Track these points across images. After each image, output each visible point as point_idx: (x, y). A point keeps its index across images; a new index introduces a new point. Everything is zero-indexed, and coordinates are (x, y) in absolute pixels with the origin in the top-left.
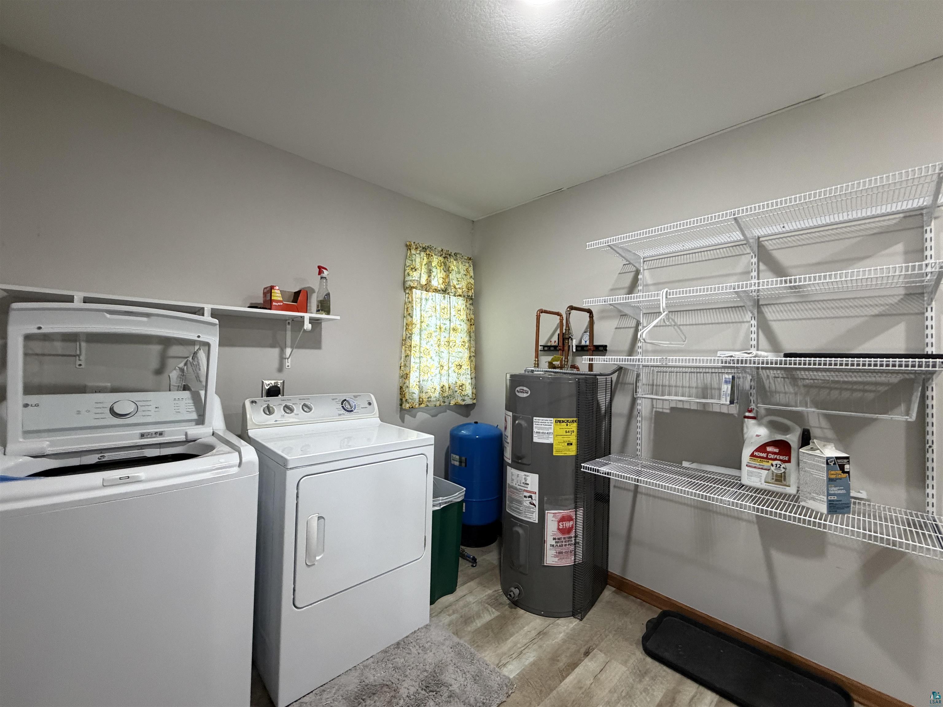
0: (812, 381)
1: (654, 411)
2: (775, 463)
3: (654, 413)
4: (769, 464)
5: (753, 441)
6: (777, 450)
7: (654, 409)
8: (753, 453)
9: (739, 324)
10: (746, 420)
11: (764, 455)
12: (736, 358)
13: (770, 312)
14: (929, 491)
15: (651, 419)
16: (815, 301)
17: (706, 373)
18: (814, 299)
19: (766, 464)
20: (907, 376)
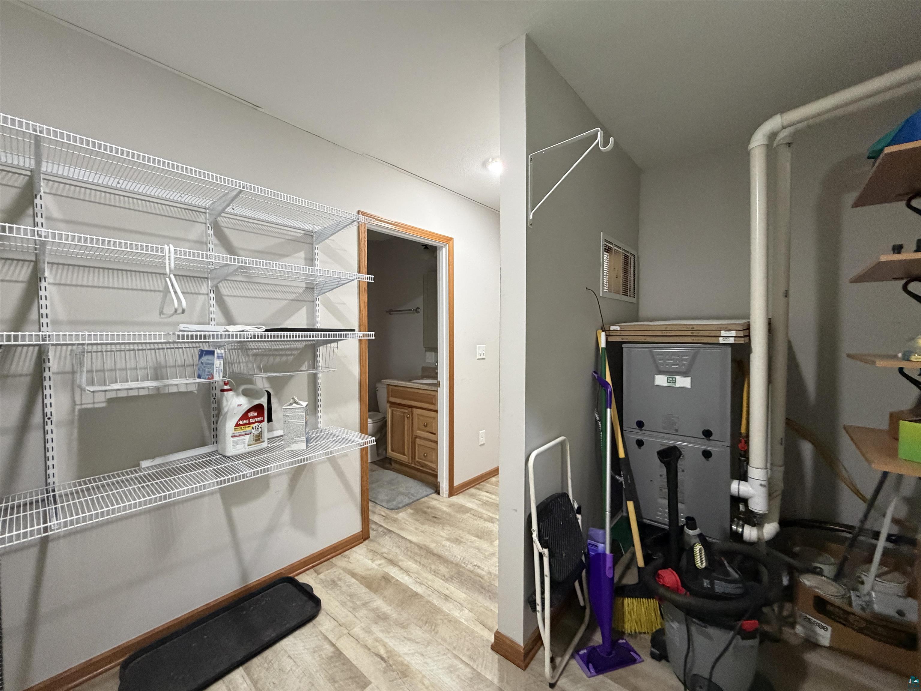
0: (257, 350)
1: (77, 410)
2: (254, 425)
3: (77, 413)
4: (251, 428)
5: (235, 411)
6: (255, 414)
7: (78, 408)
8: (238, 422)
9: (195, 296)
10: (225, 393)
11: (246, 422)
12: (253, 333)
13: (224, 287)
14: (320, 414)
15: (72, 422)
16: (259, 283)
17: (159, 349)
18: (257, 281)
19: (248, 429)
20: (307, 343)
